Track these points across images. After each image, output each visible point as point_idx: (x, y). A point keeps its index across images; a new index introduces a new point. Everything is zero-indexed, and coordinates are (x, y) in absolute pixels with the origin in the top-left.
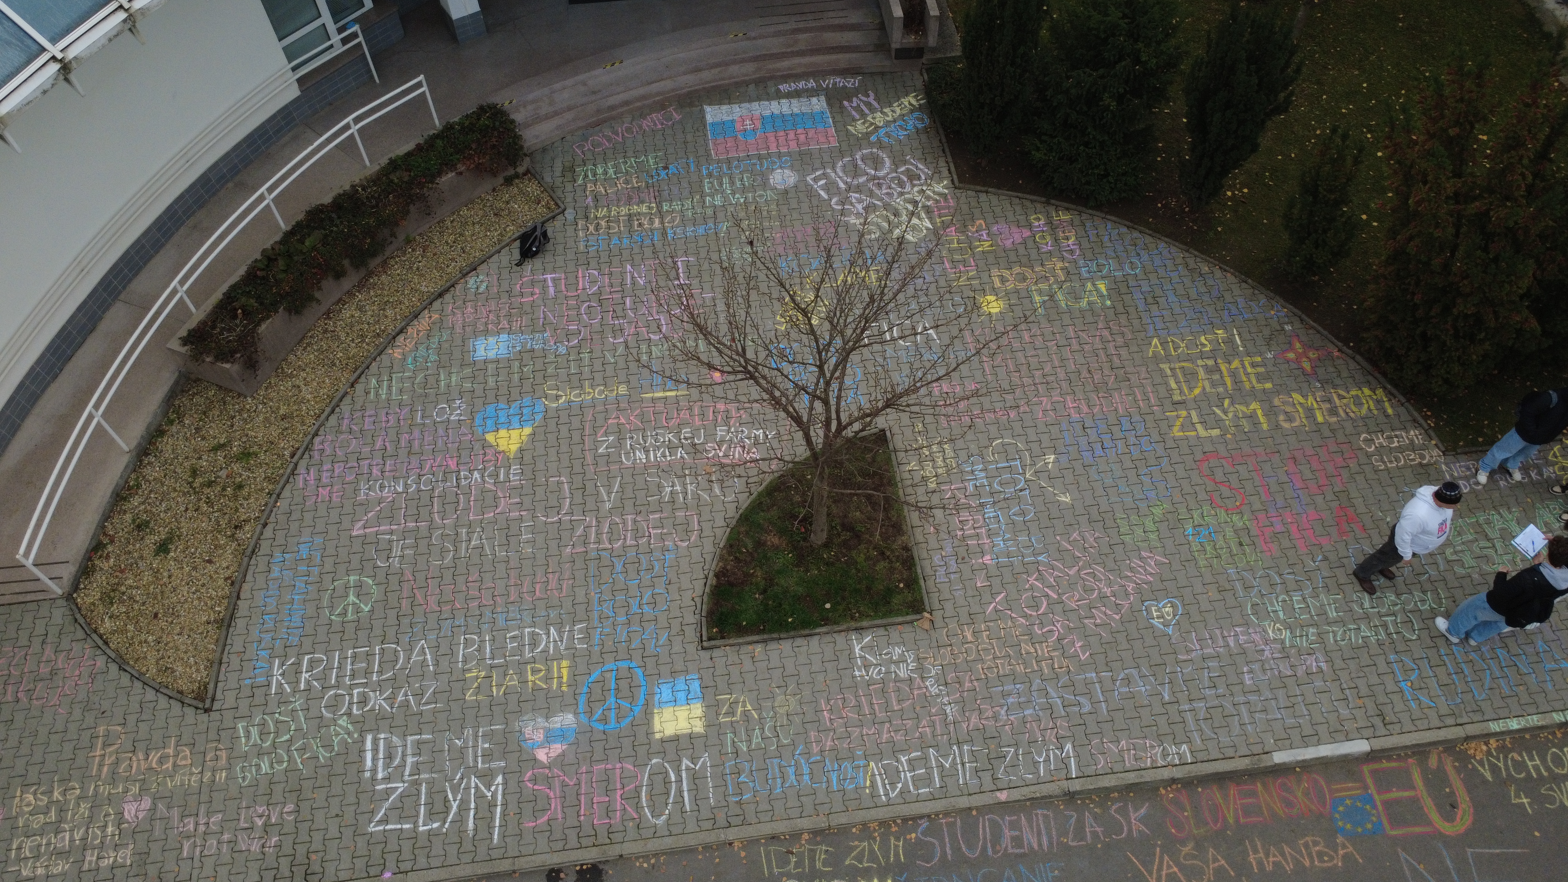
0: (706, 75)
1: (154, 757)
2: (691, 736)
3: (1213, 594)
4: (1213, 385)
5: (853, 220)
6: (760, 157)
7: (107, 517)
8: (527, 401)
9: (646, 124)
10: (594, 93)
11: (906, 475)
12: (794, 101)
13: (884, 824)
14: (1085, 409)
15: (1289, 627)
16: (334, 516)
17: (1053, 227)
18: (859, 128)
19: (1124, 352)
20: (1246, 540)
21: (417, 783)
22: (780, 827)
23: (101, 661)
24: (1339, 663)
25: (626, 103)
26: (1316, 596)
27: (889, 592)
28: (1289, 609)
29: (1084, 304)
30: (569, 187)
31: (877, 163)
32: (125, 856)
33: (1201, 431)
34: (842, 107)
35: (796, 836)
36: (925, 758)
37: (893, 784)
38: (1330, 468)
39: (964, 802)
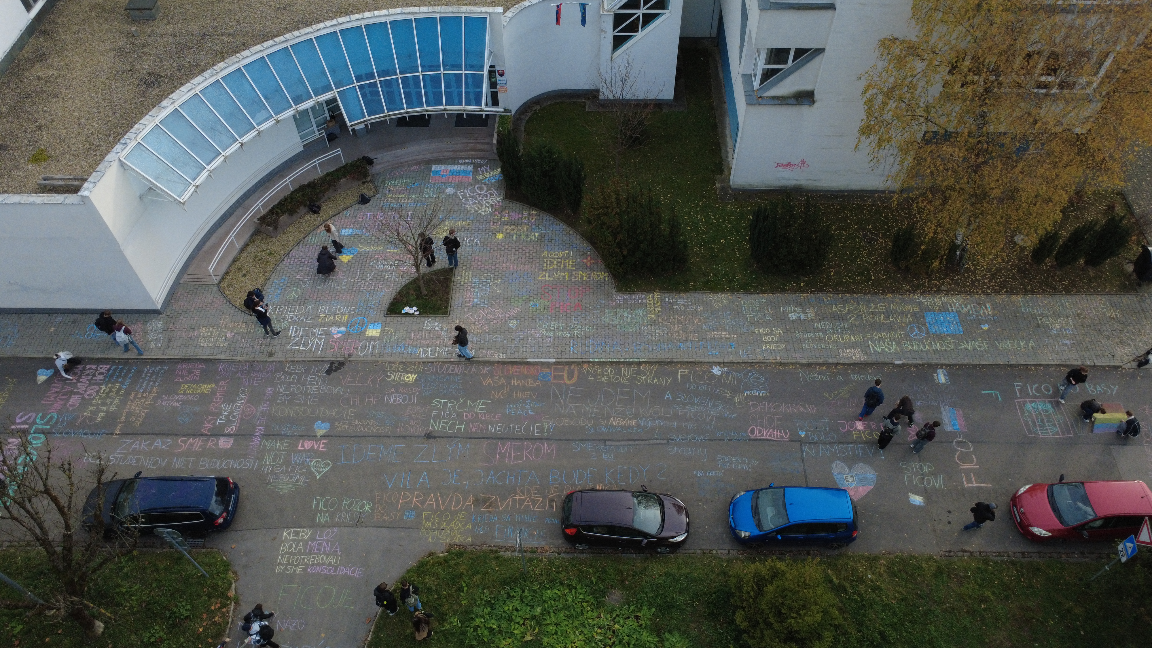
0: (435, 155)
1: (236, 324)
2: (375, 337)
3: (530, 320)
4: (557, 266)
5: (467, 206)
6: (445, 184)
7: (230, 265)
8: (354, 248)
9: (412, 169)
10: (397, 157)
11: (455, 280)
12: (463, 167)
13: (419, 362)
14: (515, 268)
15: (547, 330)
16: (292, 273)
17: (529, 215)
18: (481, 177)
19: (534, 254)
20: (546, 308)
21: (302, 339)
22: (392, 360)
23: (225, 301)
24: (556, 340)
25: (407, 161)
26: (558, 324)
27: (439, 309)
28: (549, 326)
29: (529, 239)
30: (382, 187)
31: (481, 189)
32: (226, 345)
33: (547, 278)
34: (477, 170)
35: (395, 362)
36: (435, 349)
37: (425, 354)
38: (580, 292)
39: (442, 360)
